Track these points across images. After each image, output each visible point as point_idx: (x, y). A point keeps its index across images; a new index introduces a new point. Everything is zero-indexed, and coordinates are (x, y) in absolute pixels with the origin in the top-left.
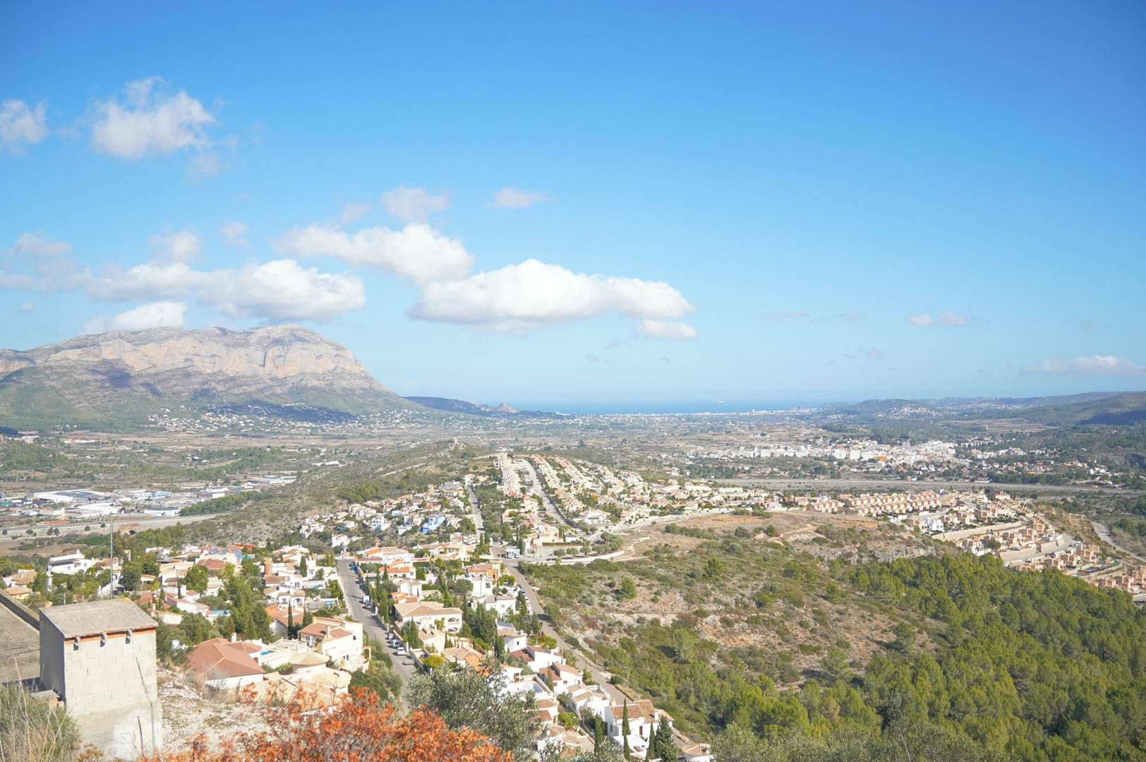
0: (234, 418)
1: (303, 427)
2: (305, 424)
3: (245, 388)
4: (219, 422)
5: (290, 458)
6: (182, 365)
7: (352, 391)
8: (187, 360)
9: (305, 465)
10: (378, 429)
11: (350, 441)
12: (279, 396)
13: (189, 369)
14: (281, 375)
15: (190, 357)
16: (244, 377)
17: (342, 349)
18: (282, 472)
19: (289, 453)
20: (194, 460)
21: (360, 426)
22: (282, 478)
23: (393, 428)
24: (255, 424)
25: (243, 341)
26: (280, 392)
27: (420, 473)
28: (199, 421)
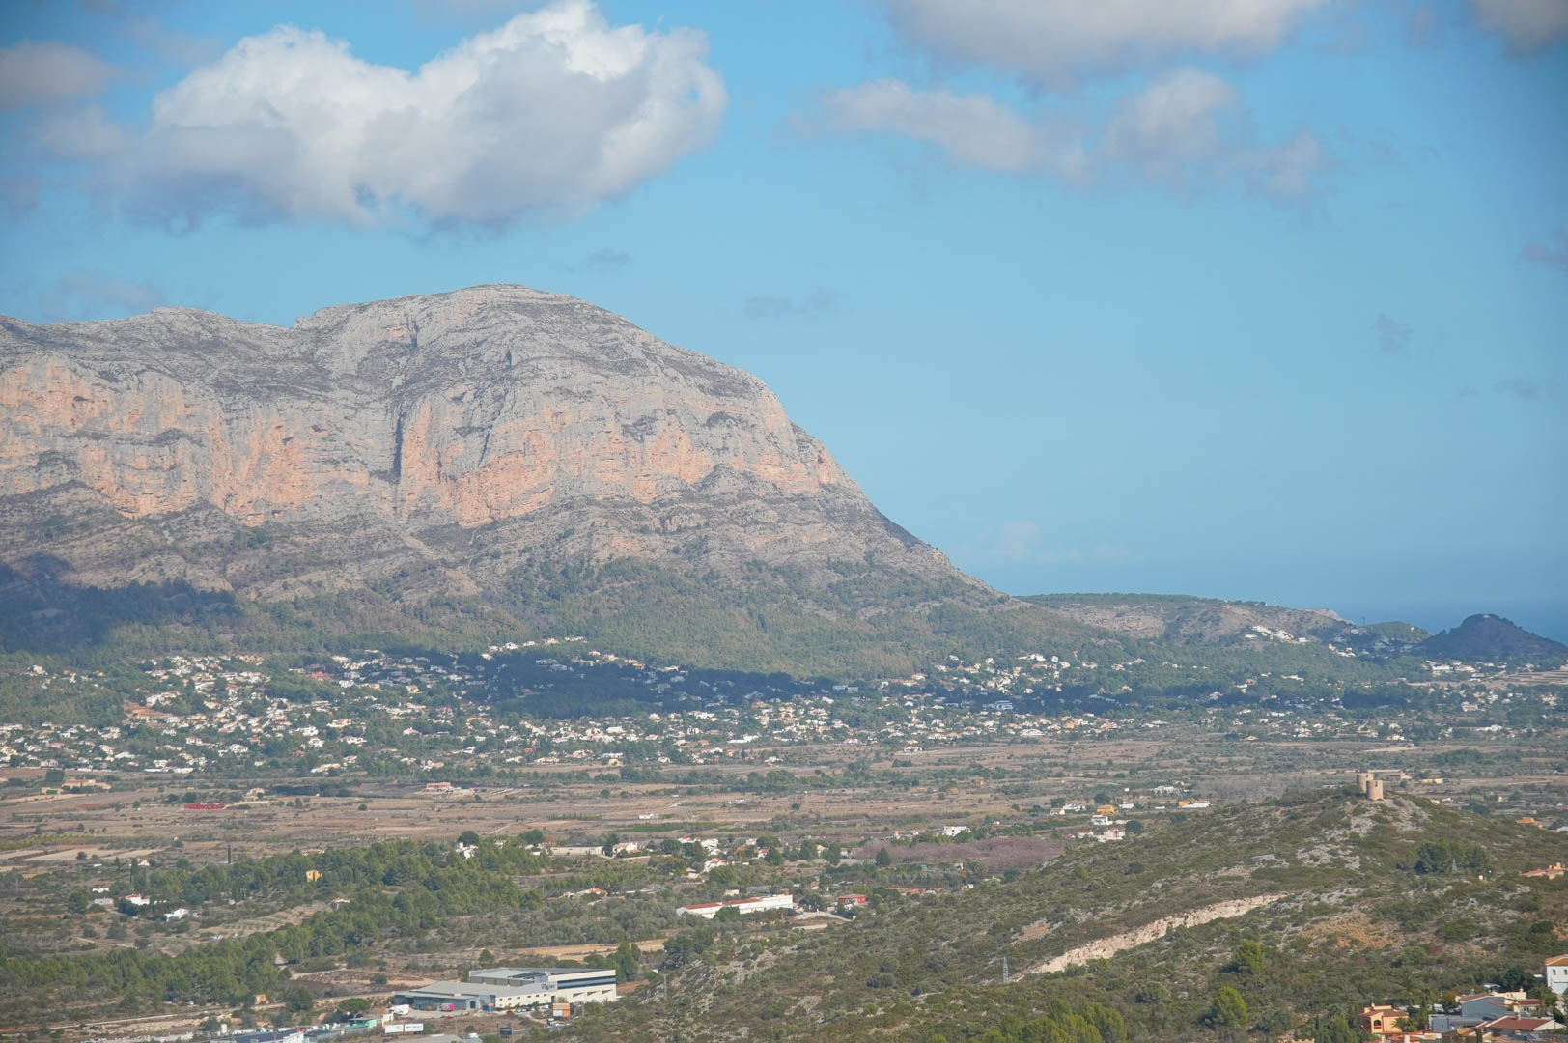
0: (275, 713)
1: (588, 745)
2: (594, 733)
3: (317, 575)
4: (209, 734)
5: (574, 885)
6: (25, 485)
7: (792, 573)
8: (47, 459)
9: (645, 918)
10: (925, 744)
11: (812, 802)
12: (470, 609)
13: (63, 497)
14: (471, 513)
15: (60, 445)
16: (306, 527)
17: (741, 388)
18: (543, 952)
19: (561, 863)
20: (129, 910)
21: (839, 735)
22: (553, 979)
23: (988, 739)
24: (372, 737)
25: (301, 368)
26: (470, 588)
27: (1300, 945)
28: (115, 733)
